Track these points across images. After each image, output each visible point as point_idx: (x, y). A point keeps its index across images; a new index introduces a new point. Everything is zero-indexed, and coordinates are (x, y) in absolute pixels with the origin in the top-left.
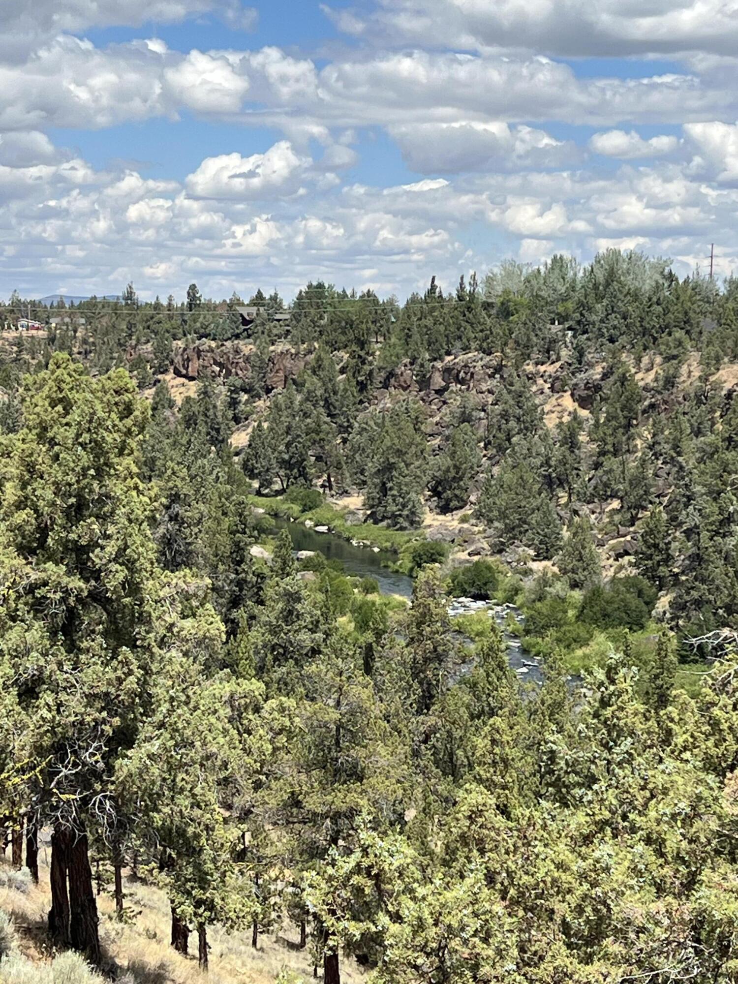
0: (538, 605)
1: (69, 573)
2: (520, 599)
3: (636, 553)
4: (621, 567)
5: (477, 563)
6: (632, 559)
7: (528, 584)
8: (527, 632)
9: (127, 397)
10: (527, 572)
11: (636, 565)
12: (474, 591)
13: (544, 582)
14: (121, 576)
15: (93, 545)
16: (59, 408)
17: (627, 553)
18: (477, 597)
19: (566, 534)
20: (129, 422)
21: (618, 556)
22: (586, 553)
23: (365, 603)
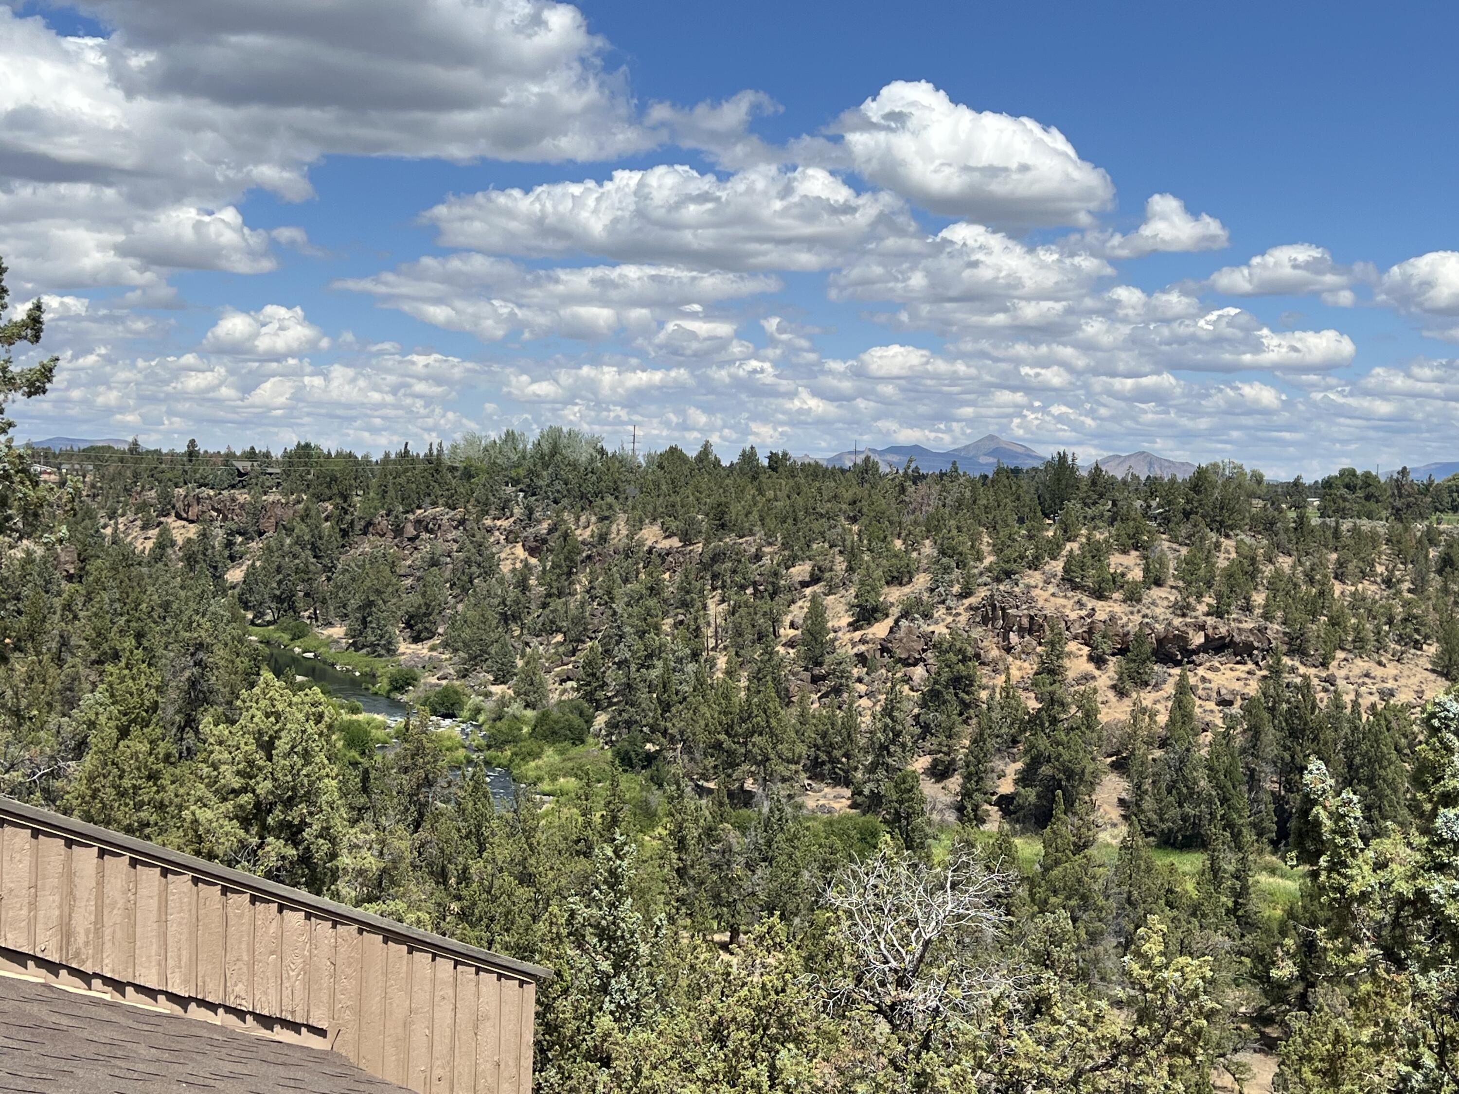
0: (499, 724)
1: (285, 845)
2: (481, 718)
3: (578, 680)
4: (565, 691)
5: (446, 688)
6: (574, 684)
7: (489, 705)
8: (489, 747)
9: (321, 708)
10: (488, 695)
11: (578, 690)
12: (443, 710)
13: (503, 703)
14: (325, 848)
15: (303, 824)
16: (272, 719)
17: (569, 679)
18: (445, 716)
19: (520, 663)
20: (322, 726)
21: (563, 681)
22: (537, 679)
23: (351, 722)
